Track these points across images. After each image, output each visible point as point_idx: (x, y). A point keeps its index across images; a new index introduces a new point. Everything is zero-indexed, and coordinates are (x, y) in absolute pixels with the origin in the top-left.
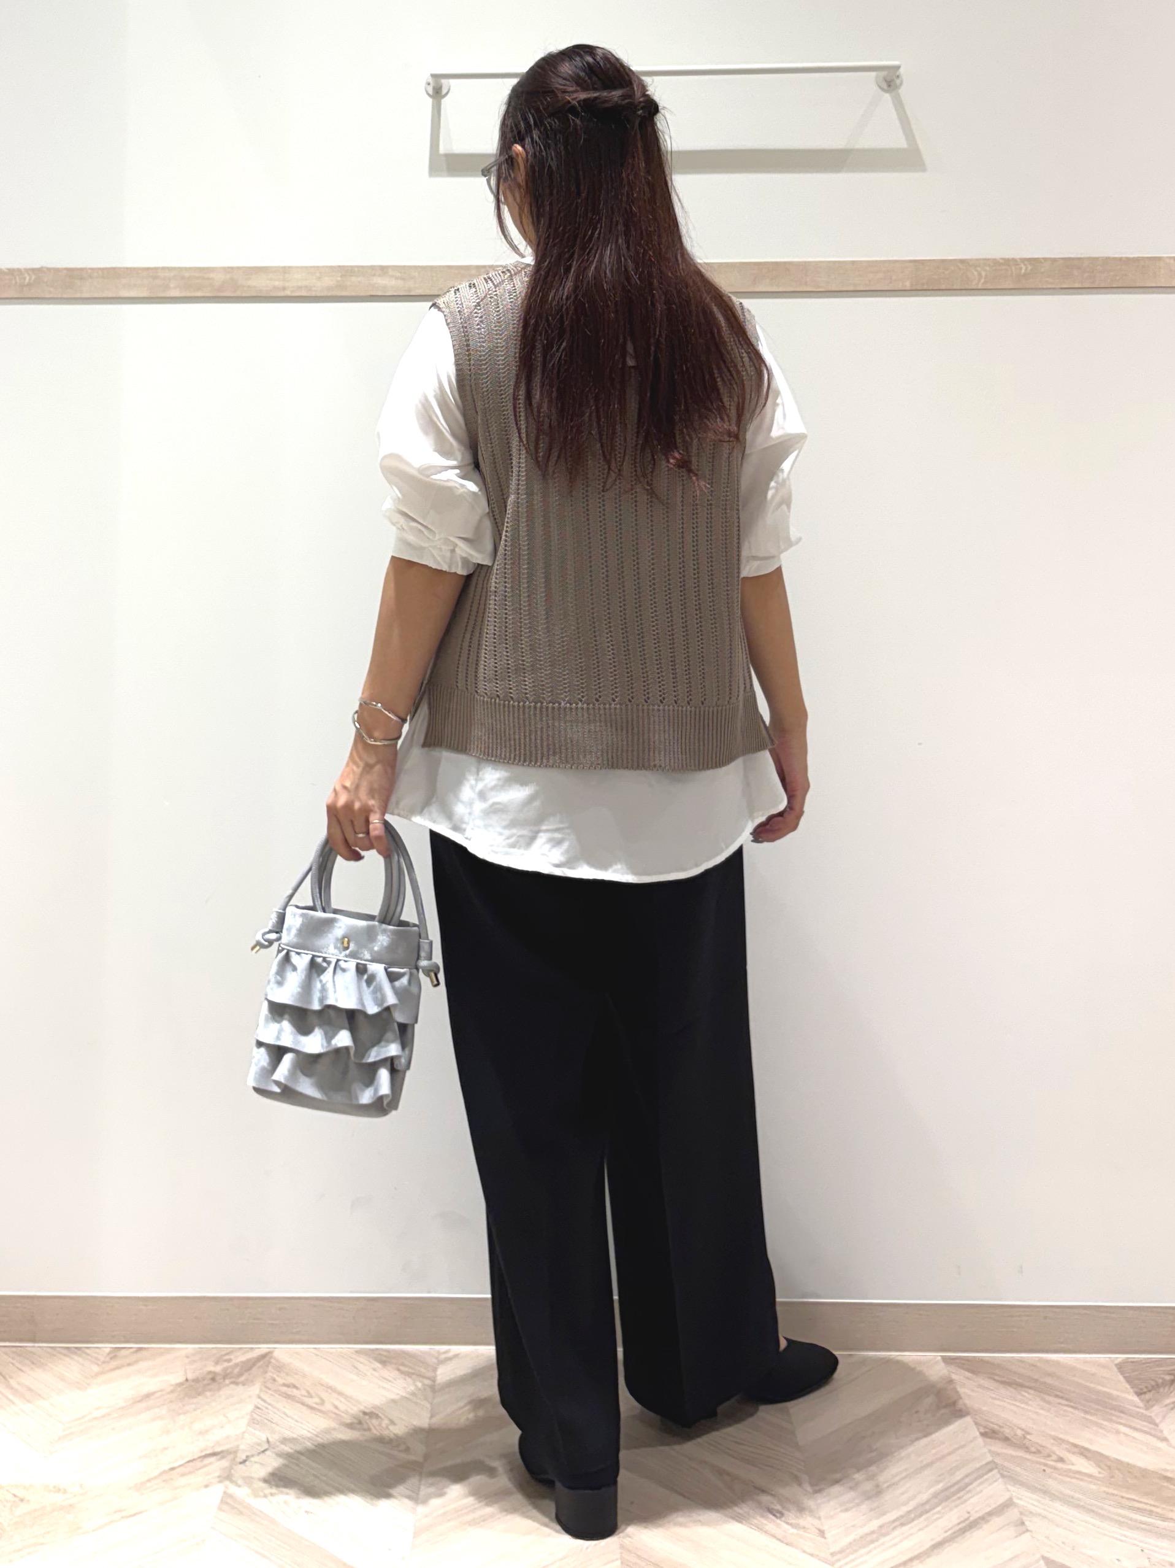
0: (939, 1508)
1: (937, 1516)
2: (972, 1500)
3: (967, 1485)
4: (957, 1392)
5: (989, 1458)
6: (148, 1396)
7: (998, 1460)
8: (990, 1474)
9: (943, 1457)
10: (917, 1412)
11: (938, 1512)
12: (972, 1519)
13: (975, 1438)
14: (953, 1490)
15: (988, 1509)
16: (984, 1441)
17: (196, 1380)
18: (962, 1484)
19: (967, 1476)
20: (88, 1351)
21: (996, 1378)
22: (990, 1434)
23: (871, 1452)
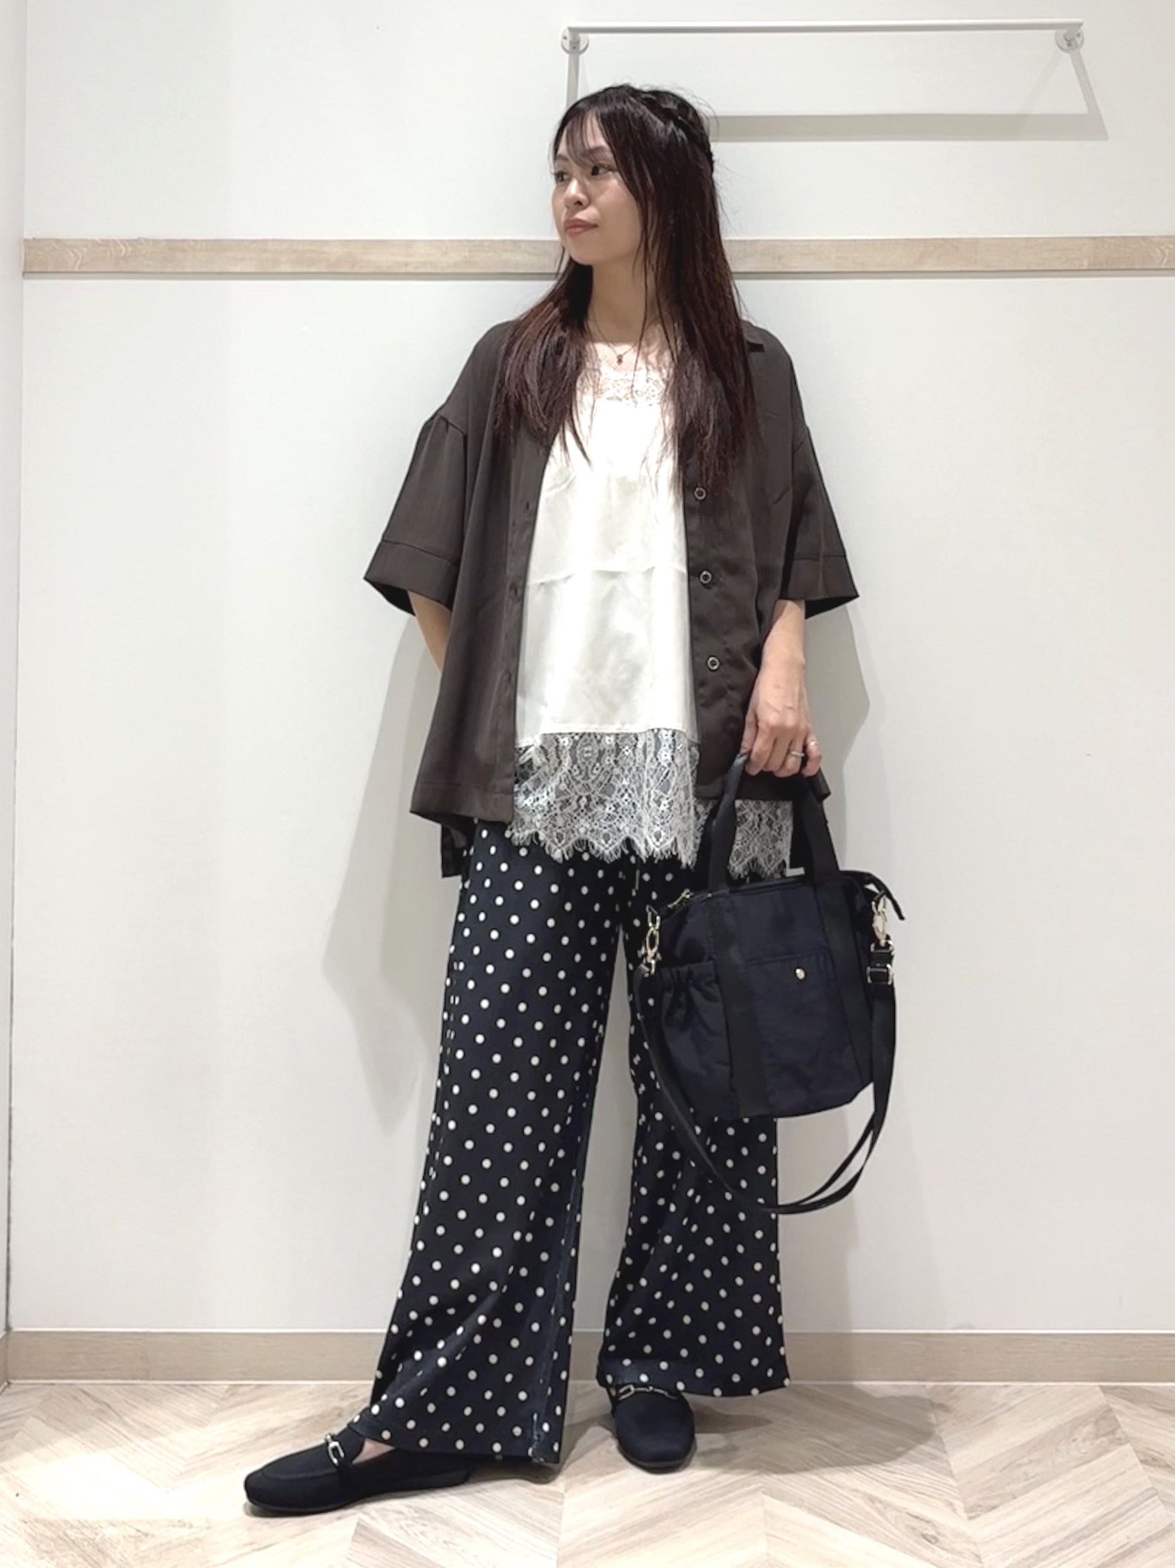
0: (1098, 1533)
1: (1096, 1541)
2: (1129, 1527)
3: (1128, 1510)
4: (1116, 1421)
5: (1150, 1485)
6: (272, 1431)
7: (1157, 1487)
8: (1150, 1501)
9: (1103, 1483)
10: (1074, 1440)
11: (1098, 1537)
12: (1132, 1544)
13: (1136, 1464)
14: (1110, 1516)
15: (1150, 1534)
16: (1144, 1468)
17: (322, 1416)
18: (1122, 1510)
19: (1127, 1502)
20: (206, 1388)
21: (1158, 1407)
22: (1150, 1461)
23: (1026, 1480)
